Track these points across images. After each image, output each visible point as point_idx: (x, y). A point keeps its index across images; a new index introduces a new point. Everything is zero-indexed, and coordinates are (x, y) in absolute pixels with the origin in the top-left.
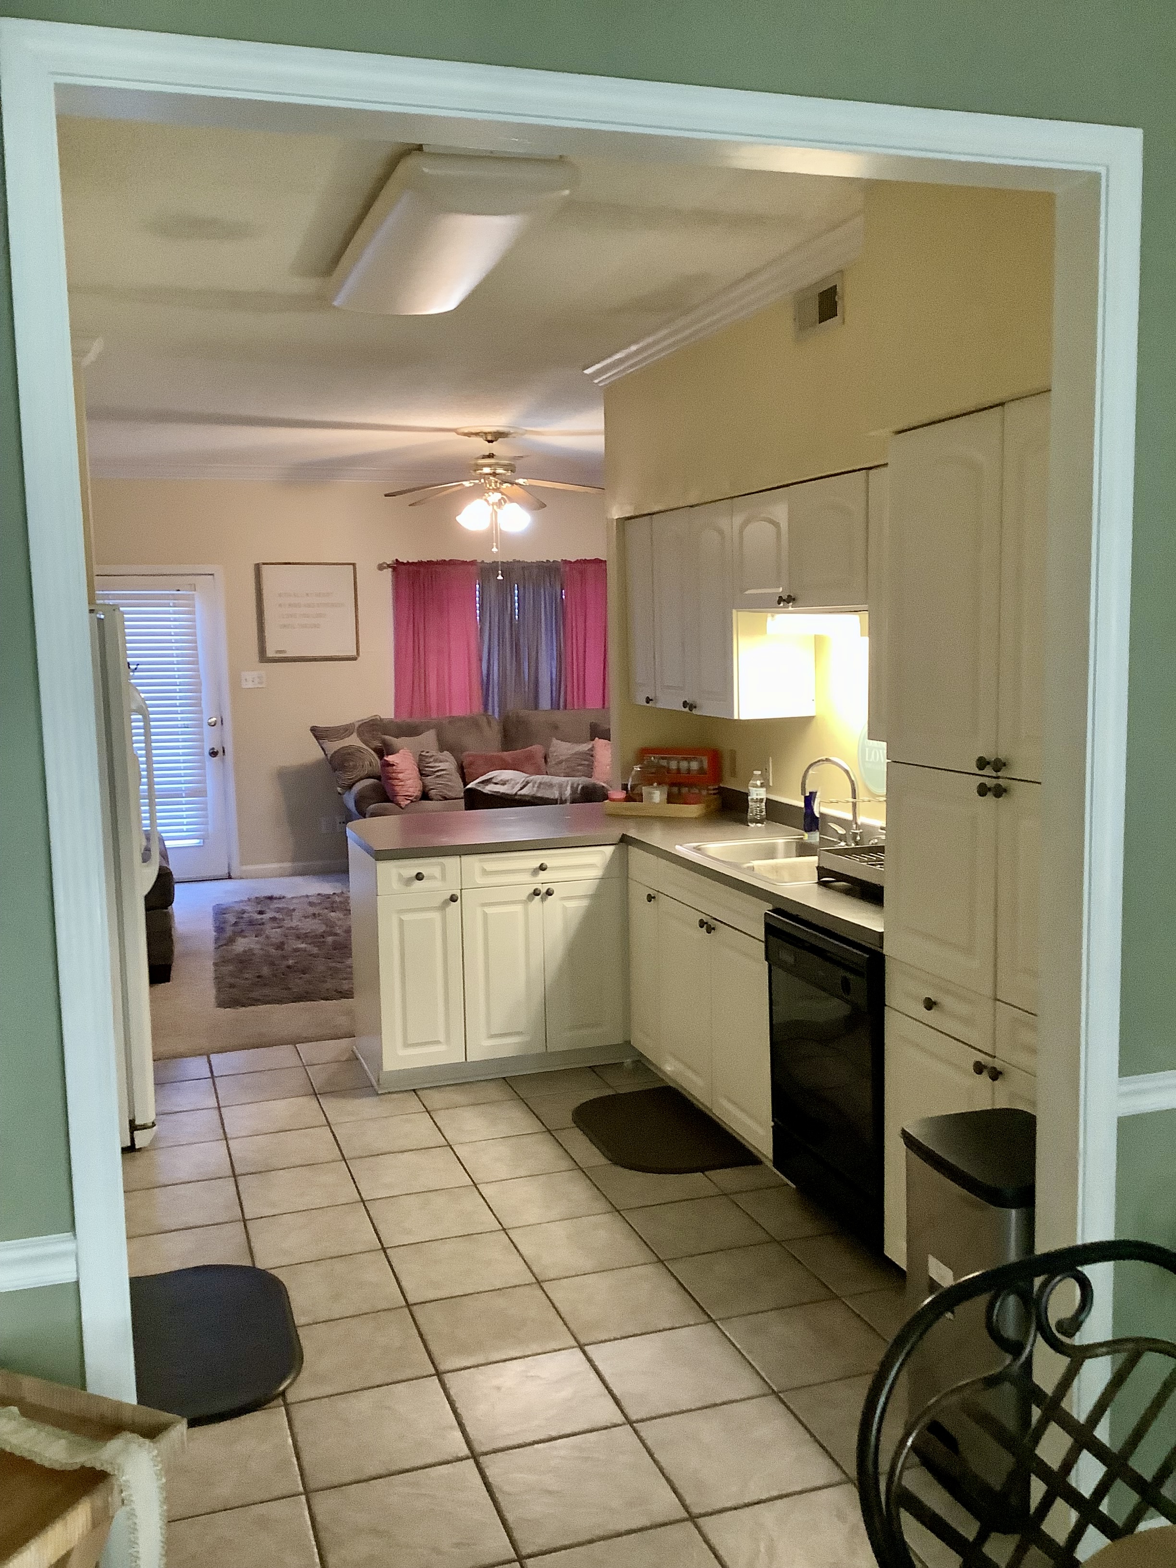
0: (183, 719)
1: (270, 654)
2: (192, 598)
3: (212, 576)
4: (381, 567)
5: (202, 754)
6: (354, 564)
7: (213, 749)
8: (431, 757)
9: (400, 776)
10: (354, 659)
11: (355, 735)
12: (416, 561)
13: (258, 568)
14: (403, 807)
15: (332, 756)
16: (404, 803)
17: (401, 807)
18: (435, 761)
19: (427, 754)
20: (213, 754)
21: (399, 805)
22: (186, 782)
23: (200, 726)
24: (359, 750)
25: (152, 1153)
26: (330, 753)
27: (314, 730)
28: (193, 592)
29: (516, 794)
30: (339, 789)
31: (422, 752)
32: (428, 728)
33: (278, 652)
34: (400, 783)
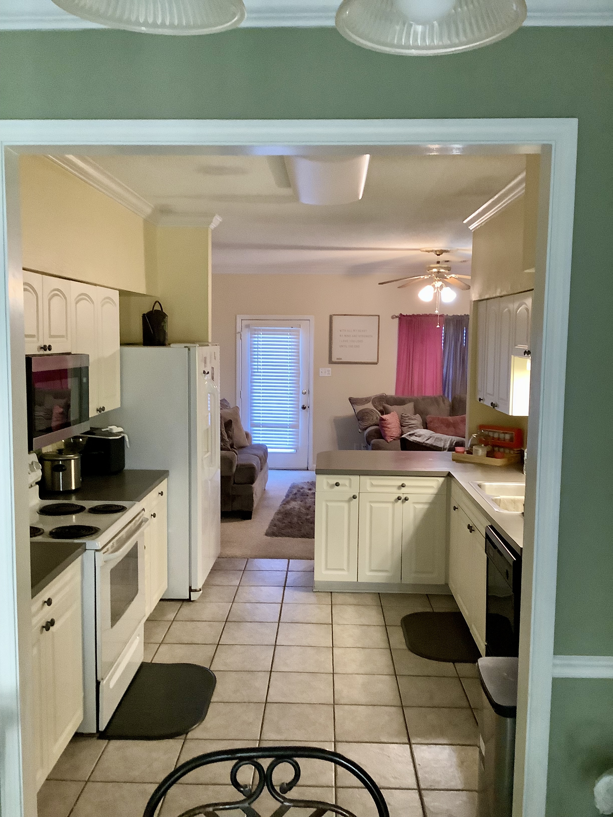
0: (290, 390)
1: (334, 359)
2: (298, 331)
3: (308, 321)
4: (393, 318)
5: (298, 408)
6: (379, 316)
7: (304, 405)
8: (407, 417)
9: (389, 426)
10: (377, 364)
11: (371, 403)
12: (411, 314)
13: (331, 317)
14: (389, 441)
15: (358, 413)
16: (390, 440)
17: (388, 442)
18: (409, 419)
19: (405, 416)
20: (304, 408)
21: (387, 441)
22: (289, 421)
23: (298, 394)
24: (372, 411)
25: (197, 604)
26: (357, 412)
27: (350, 399)
28: (299, 328)
29: (424, 443)
30: (359, 430)
31: (403, 414)
32: (410, 401)
33: (338, 359)
34: (389, 430)
